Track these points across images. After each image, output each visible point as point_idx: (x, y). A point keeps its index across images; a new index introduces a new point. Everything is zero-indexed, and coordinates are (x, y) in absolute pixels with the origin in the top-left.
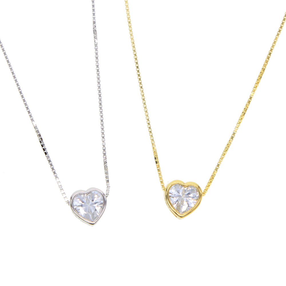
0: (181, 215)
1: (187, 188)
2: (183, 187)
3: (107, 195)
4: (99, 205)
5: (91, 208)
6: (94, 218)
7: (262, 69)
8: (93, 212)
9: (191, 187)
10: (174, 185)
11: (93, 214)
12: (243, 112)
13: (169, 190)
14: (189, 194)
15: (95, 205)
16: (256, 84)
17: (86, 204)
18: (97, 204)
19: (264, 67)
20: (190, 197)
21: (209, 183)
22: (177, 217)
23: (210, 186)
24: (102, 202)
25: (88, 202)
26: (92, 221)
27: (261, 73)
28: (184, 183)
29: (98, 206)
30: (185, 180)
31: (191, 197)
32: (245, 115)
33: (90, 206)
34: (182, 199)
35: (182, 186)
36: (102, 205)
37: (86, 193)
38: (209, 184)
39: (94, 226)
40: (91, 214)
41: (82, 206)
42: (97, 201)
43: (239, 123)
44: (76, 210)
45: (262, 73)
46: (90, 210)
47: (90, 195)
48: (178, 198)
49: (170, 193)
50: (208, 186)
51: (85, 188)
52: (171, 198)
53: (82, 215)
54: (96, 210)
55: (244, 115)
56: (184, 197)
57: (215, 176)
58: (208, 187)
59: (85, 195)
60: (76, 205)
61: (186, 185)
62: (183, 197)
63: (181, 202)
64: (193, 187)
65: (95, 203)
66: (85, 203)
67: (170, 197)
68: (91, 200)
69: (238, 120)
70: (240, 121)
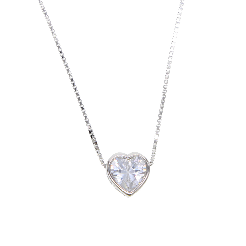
3: (152, 163)
4: (140, 174)
5: (131, 176)
6: (132, 188)
8: (131, 181)
11: (131, 184)
15: (135, 173)
17: (126, 170)
18: (138, 172)
24: (145, 170)
25: (128, 168)
26: (129, 192)
29: (138, 175)
33: (130, 174)
36: (143, 175)
37: (128, 157)
39: (131, 197)
40: (129, 183)
41: (120, 171)
42: (139, 169)
44: (113, 175)
46: (128, 178)
47: (131, 160)
51: (128, 152)
53: (119, 182)
54: (135, 179)
59: (126, 160)
60: (113, 170)
65: (136, 171)
66: (124, 169)
68: (132, 167)
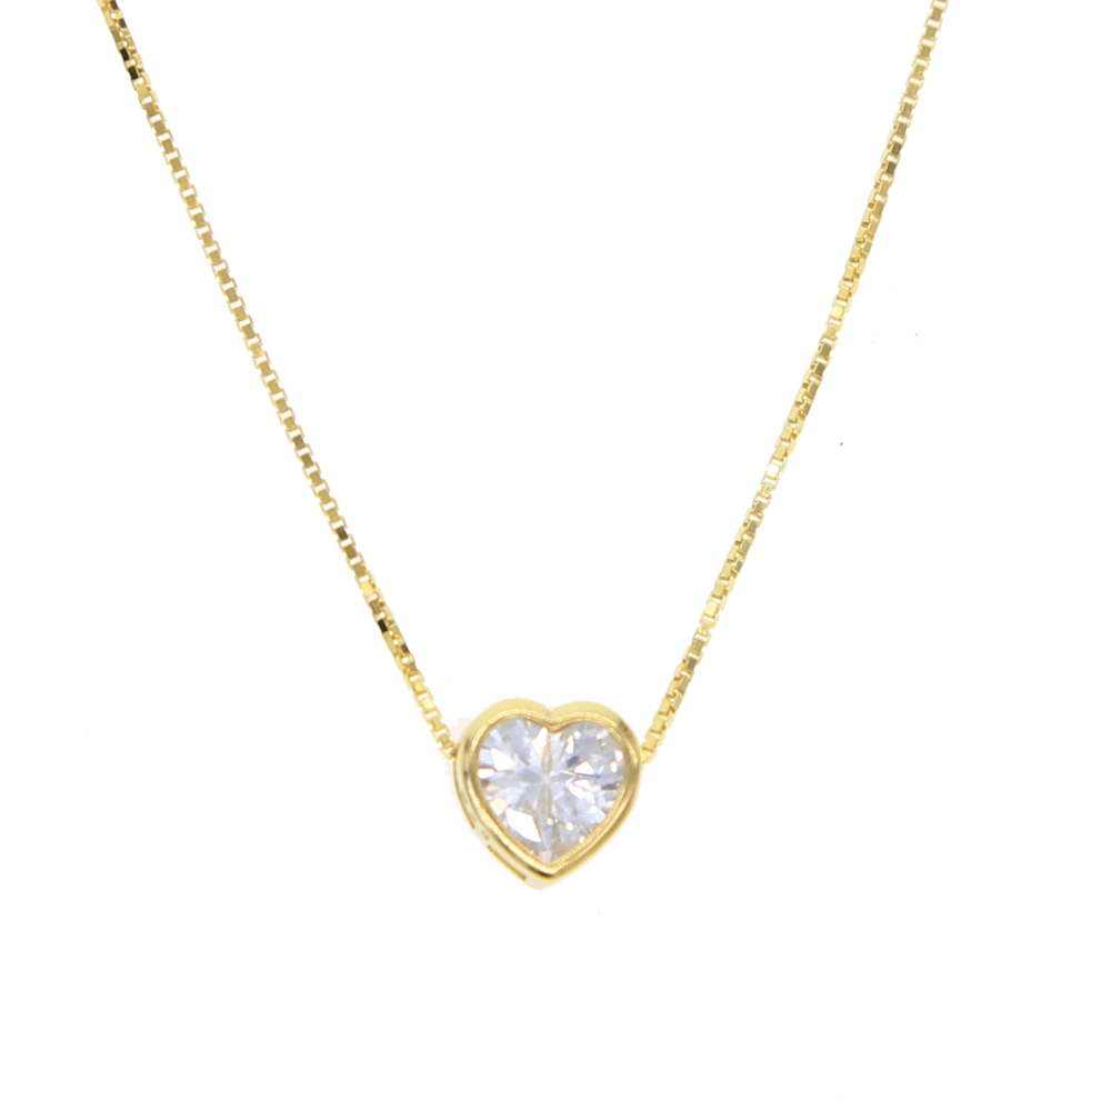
0: (547, 866)
1: (559, 734)
2: (544, 731)
7: (871, 205)
9: (581, 730)
10: (499, 726)
12: (798, 404)
13: (477, 751)
14: (574, 761)
16: (846, 280)
19: (878, 198)
20: (579, 776)
21: (661, 713)
22: (523, 877)
23: (668, 732)
27: (865, 224)
28: (548, 713)
30: (554, 697)
31: (586, 776)
32: (808, 417)
34: (543, 789)
35: (540, 724)
38: (664, 718)
43: (787, 437)
45: (869, 228)
48: (524, 785)
49: (485, 767)
50: (658, 728)
52: (490, 788)
55: (803, 417)
56: (553, 779)
57: (689, 681)
58: (657, 736)
61: (559, 719)
62: (546, 780)
63: (538, 805)
64: (589, 727)
67: (486, 782)
69: (783, 420)
70: (785, 444)
